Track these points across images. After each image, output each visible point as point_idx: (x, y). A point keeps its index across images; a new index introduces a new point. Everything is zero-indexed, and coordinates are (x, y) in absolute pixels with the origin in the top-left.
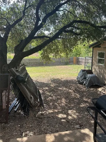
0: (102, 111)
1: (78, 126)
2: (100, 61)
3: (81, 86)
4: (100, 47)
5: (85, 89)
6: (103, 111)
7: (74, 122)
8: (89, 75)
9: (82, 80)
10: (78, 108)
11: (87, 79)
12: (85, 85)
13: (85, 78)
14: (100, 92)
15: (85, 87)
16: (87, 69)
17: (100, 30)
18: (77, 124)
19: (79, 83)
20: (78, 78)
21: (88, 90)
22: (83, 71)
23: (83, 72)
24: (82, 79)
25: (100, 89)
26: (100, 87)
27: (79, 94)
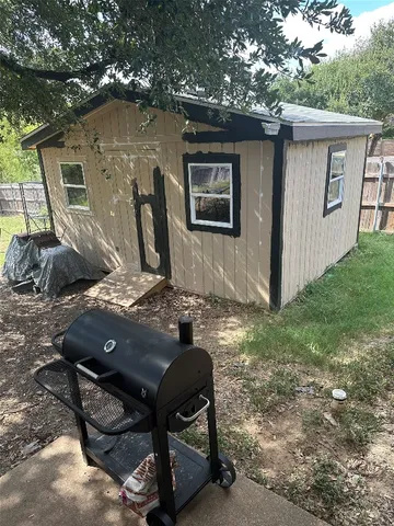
0: (79, 366)
1: (32, 444)
2: (73, 196)
3: (24, 299)
4: (62, 145)
5: (41, 305)
6: (81, 364)
7: (17, 436)
8: (47, 253)
9: (24, 276)
10: (23, 382)
11: (43, 265)
12: (38, 290)
13: (35, 266)
14: (95, 299)
15: (41, 299)
16: (34, 230)
17: (42, 86)
18: (27, 441)
19: (15, 290)
20: (6, 273)
21: (53, 308)
22: (24, 239)
23: (21, 245)
24: (27, 272)
25: (93, 292)
26: (93, 282)
27: (21, 333)
